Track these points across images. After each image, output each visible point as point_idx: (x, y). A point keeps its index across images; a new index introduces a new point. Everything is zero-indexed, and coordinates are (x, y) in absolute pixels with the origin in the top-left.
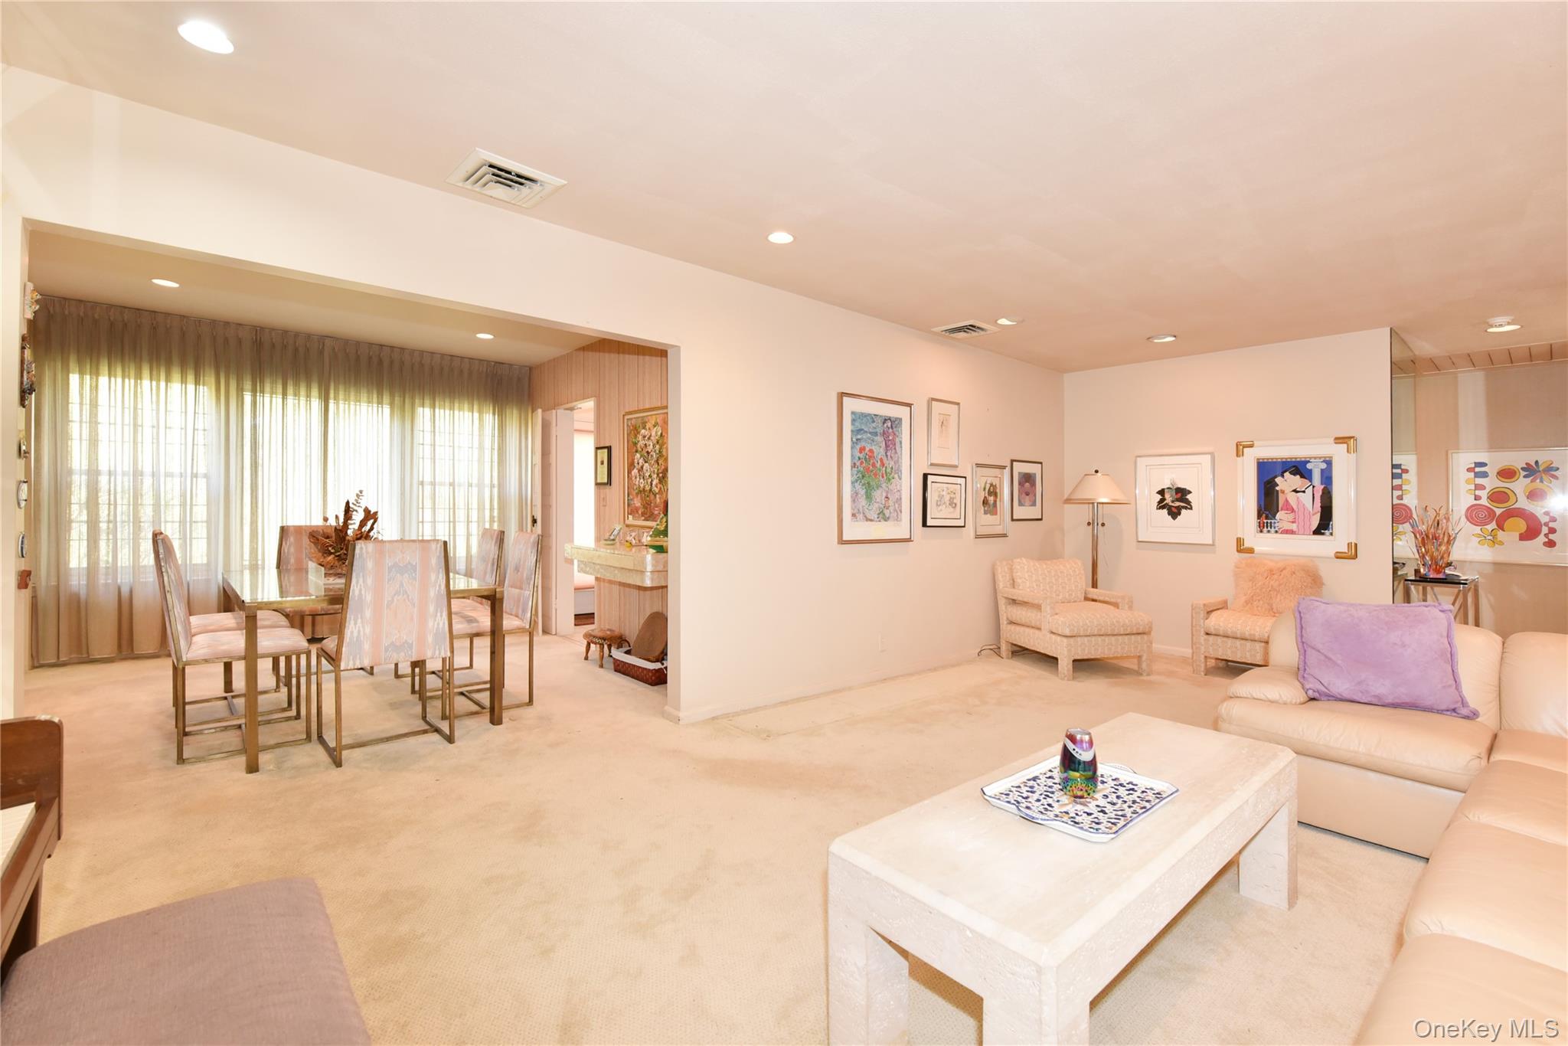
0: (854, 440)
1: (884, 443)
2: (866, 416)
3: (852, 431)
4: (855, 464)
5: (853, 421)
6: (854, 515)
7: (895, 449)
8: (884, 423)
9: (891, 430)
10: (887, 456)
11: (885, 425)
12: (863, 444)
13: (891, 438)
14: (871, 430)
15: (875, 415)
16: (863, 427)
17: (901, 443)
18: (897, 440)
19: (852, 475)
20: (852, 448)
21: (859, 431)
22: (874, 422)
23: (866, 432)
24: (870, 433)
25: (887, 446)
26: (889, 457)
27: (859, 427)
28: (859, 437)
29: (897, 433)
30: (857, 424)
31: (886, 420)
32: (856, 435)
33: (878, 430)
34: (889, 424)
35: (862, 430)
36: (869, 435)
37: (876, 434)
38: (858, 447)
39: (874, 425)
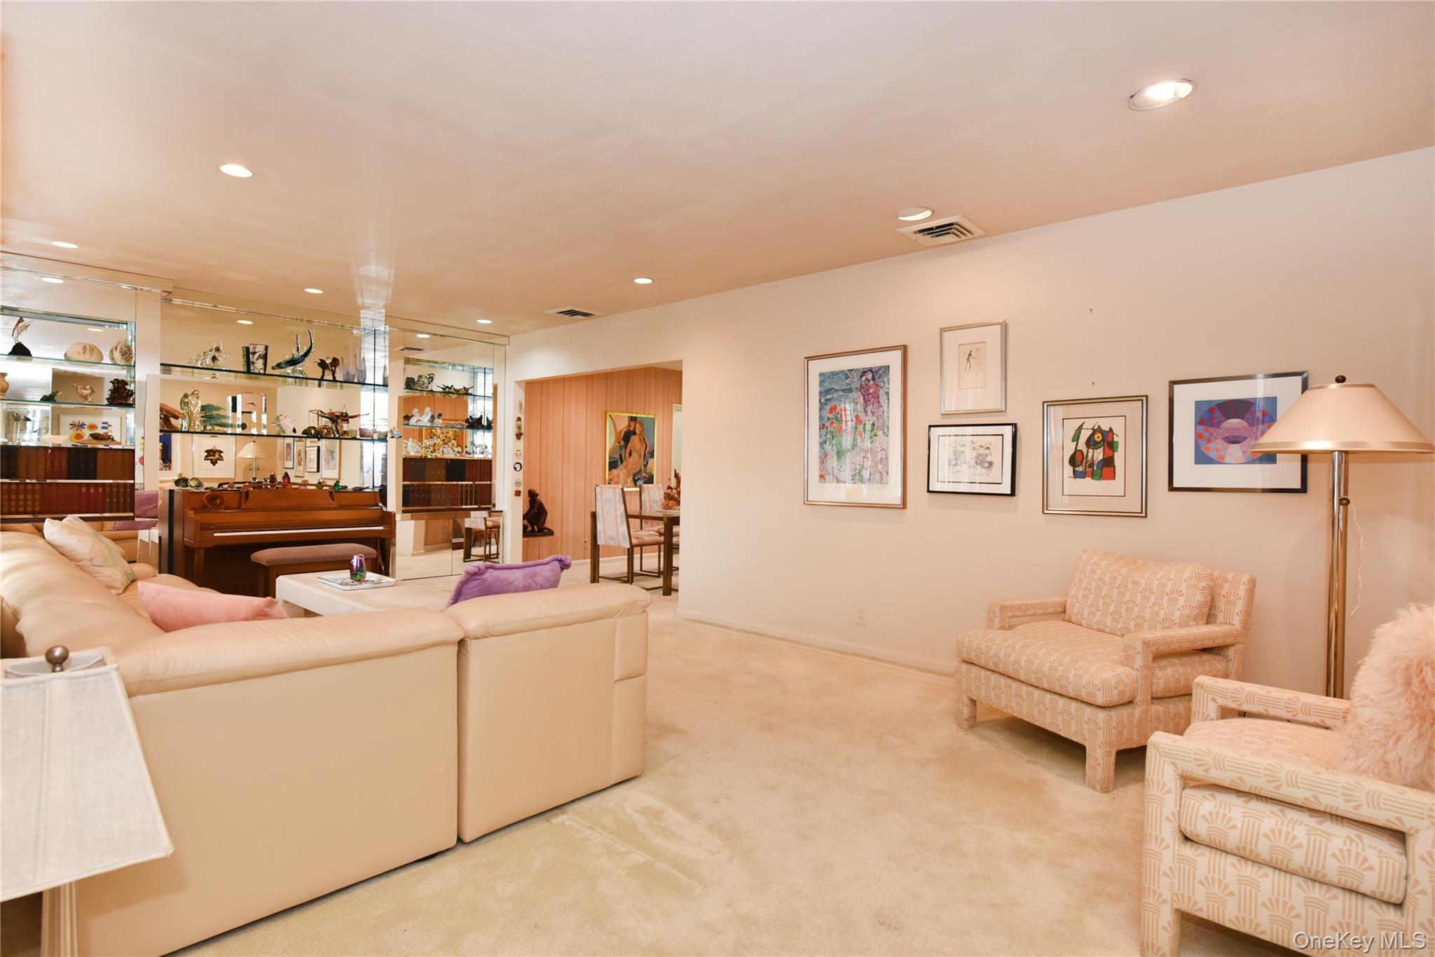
0: (823, 401)
1: (862, 398)
2: (836, 374)
3: (820, 393)
4: (823, 425)
5: (821, 383)
6: (822, 477)
7: (879, 402)
8: (861, 377)
9: (872, 382)
10: (866, 412)
11: (864, 378)
12: (834, 403)
13: (871, 391)
14: (843, 387)
15: (849, 370)
16: (833, 386)
17: (887, 394)
18: (882, 392)
19: (821, 437)
20: (820, 410)
21: (828, 391)
22: (847, 377)
23: (838, 390)
24: (843, 390)
25: (866, 401)
26: (869, 413)
27: (829, 387)
28: (829, 397)
29: (882, 384)
30: (825, 384)
31: (864, 372)
32: (826, 396)
33: (853, 386)
34: (870, 376)
35: (833, 388)
36: (841, 393)
37: (850, 390)
38: (828, 408)
39: (848, 381)
